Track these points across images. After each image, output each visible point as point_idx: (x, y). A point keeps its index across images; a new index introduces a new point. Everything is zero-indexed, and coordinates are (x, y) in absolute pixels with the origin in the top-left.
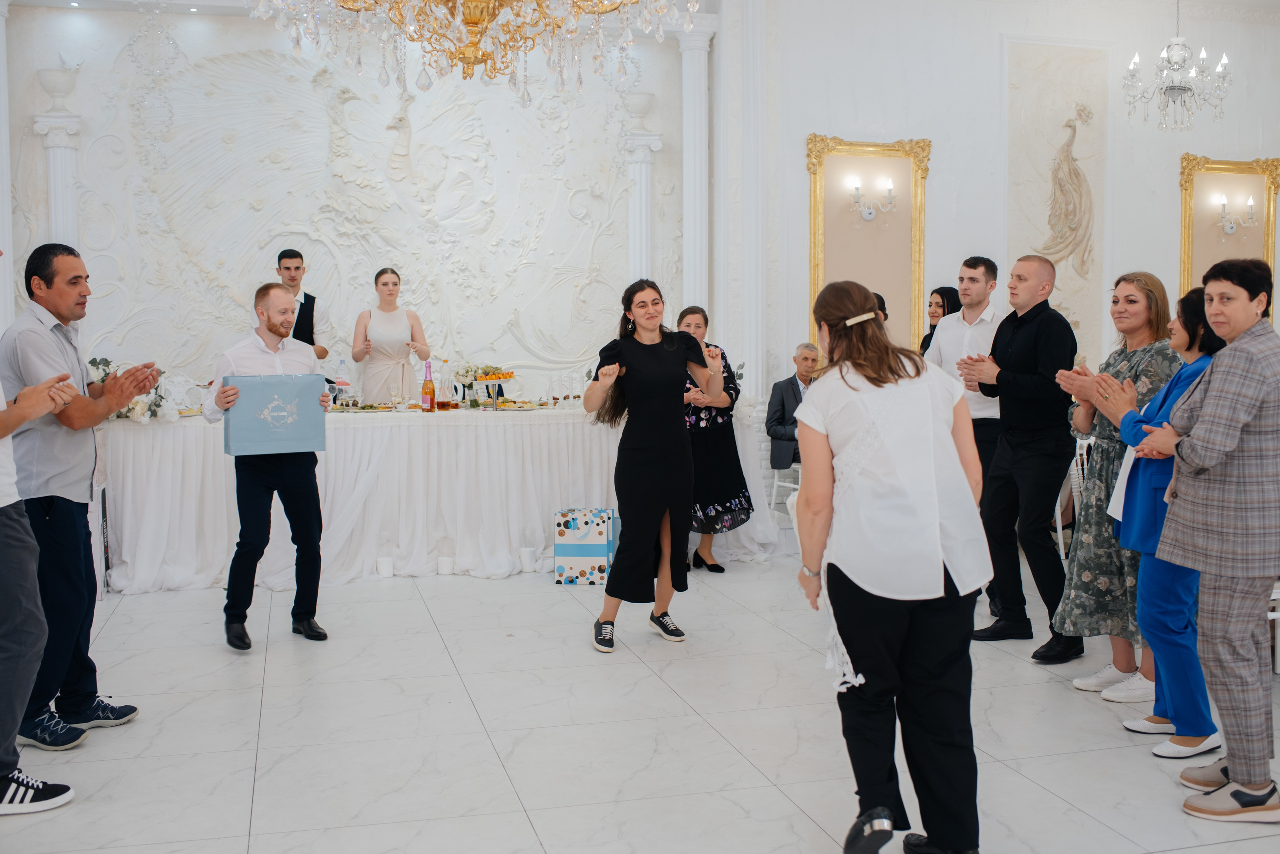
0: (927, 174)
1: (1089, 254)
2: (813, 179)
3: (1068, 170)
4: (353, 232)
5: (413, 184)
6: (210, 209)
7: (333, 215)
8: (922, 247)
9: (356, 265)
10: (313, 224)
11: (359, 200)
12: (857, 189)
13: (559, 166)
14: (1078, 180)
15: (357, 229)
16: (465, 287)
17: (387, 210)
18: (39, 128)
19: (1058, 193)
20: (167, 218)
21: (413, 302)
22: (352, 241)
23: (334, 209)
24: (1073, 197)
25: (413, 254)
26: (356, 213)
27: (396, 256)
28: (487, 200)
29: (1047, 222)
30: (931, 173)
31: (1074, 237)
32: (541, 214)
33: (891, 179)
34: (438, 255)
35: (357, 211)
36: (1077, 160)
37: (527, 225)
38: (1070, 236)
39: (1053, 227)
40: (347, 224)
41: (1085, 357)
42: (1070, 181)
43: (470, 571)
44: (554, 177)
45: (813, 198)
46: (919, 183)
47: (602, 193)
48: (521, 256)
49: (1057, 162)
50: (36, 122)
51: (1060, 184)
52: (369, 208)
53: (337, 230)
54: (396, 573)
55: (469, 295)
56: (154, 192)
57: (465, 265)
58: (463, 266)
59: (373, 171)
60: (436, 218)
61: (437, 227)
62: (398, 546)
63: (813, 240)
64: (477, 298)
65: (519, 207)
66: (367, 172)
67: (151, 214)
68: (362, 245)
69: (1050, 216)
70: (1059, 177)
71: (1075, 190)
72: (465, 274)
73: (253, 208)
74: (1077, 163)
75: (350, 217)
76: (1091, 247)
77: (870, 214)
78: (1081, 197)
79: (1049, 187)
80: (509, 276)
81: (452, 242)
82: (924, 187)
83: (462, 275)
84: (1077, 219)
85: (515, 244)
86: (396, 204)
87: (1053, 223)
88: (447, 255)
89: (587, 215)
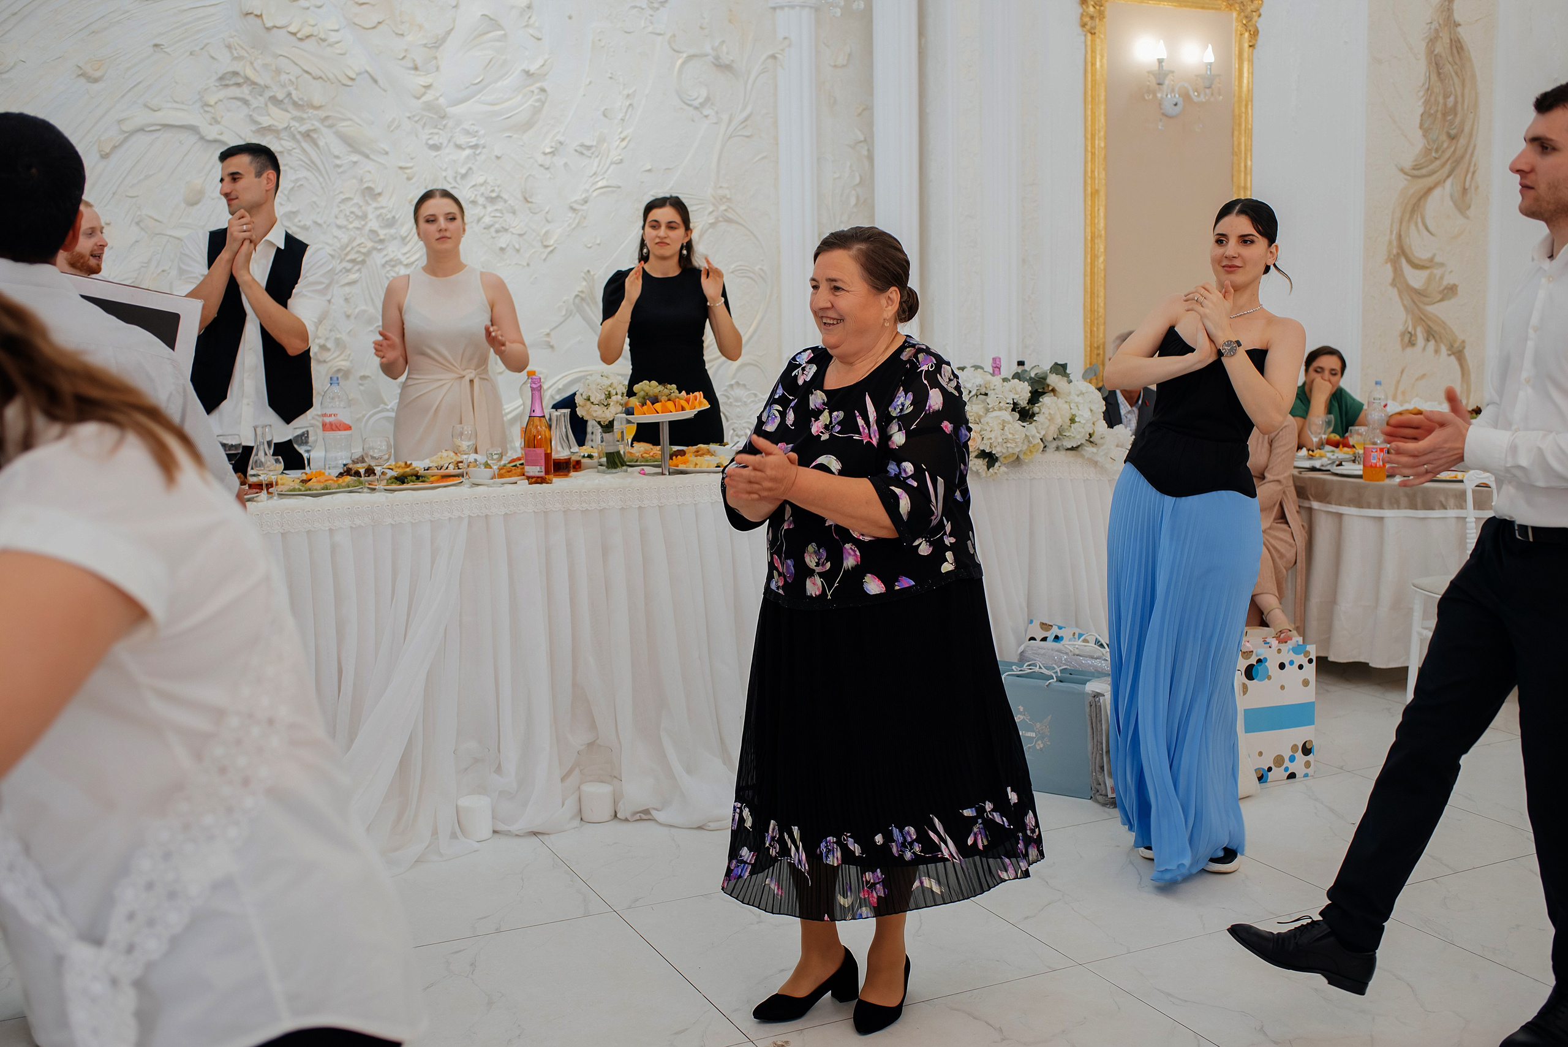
0: (1256, 40)
1: (1472, 178)
2: (1089, 43)
3: (1448, 41)
4: (286, 125)
5: (396, 34)
7: (245, 92)
8: (1249, 163)
9: (292, 189)
10: (206, 109)
11: (296, 64)
12: (1160, 61)
13: (658, 9)
14: (1461, 58)
15: (293, 119)
16: (497, 231)
17: (350, 83)
19: (1434, 77)
21: (403, 259)
22: (283, 142)
23: (247, 79)
24: (1454, 83)
25: (401, 168)
26: (291, 89)
27: (370, 172)
28: (533, 68)
29: (1418, 125)
30: (1261, 38)
31: (1452, 149)
32: (628, 96)
33: (1210, 46)
34: (446, 170)
35: (293, 83)
36: (1459, 25)
37: (605, 115)
38: (1448, 147)
39: (1426, 131)
40: (274, 110)
41: (1463, 342)
42: (1450, 59)
43: (653, 812)
44: (650, 29)
45: (1089, 75)
46: (1245, 55)
47: (733, 61)
48: (595, 174)
49: (1433, 27)
51: (1436, 64)
52: (314, 78)
53: (255, 122)
54: (501, 827)
55: (504, 246)
57: (496, 189)
58: (493, 191)
59: (320, 7)
60: (442, 100)
61: (443, 117)
62: (499, 769)
63: (1089, 148)
64: (518, 251)
65: (590, 83)
66: (308, 8)
68: (304, 151)
69: (1422, 115)
70: (1436, 52)
71: (1456, 73)
72: (496, 207)
73: (84, 75)
74: (1459, 29)
75: (280, 96)
76: (1475, 165)
77: (1176, 105)
78: (1463, 85)
79: (1421, 67)
80: (573, 209)
81: (472, 147)
82: (1251, 61)
83: (490, 209)
84: (1458, 120)
85: (584, 150)
86: (367, 72)
87: (1426, 126)
88: (463, 171)
89: (708, 99)
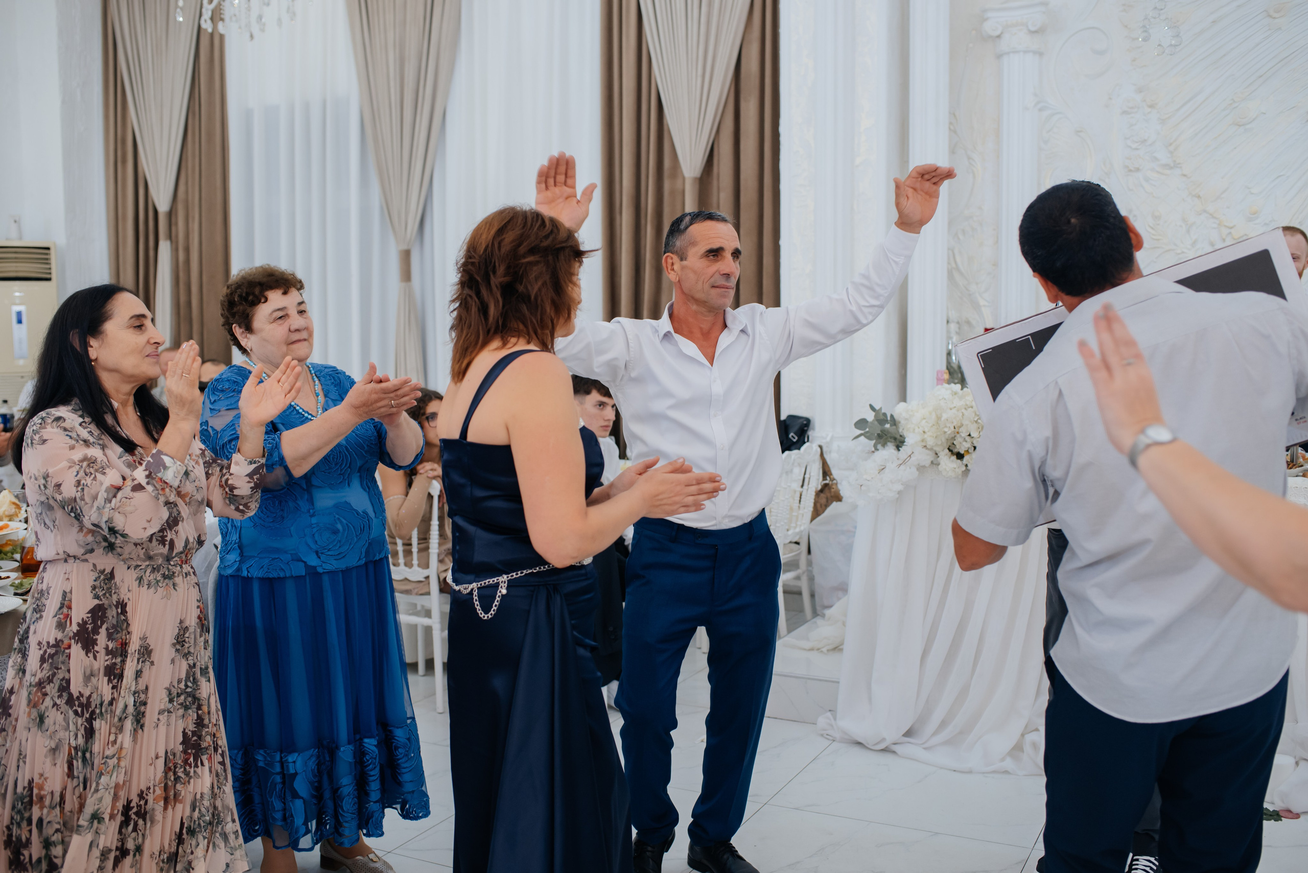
6: (1240, 126)
18: (991, 27)
20: (1171, 144)
50: (987, 19)
56: (1151, 106)
67: (1145, 141)
